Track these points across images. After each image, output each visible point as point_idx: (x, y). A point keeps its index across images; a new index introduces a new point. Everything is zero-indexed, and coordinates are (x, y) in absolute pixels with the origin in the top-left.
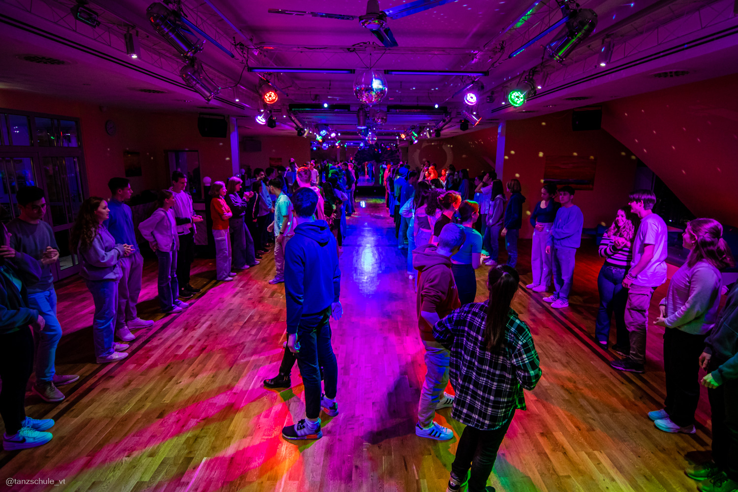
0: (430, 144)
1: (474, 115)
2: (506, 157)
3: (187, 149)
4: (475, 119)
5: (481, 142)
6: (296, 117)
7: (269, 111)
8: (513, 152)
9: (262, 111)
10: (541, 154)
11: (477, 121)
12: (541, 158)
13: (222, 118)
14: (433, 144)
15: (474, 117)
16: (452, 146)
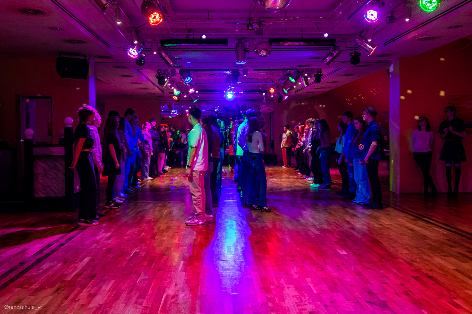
0: (299, 104)
1: (369, 44)
2: (403, 97)
3: (39, 95)
4: (370, 47)
5: (361, 96)
6: (166, 54)
7: (142, 44)
8: (409, 92)
9: (136, 42)
10: (442, 93)
11: (372, 50)
12: (442, 97)
13: (83, 58)
14: (303, 104)
15: (368, 46)
16: (324, 106)
